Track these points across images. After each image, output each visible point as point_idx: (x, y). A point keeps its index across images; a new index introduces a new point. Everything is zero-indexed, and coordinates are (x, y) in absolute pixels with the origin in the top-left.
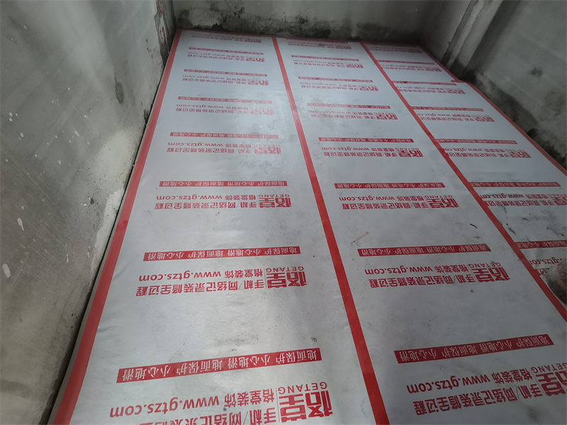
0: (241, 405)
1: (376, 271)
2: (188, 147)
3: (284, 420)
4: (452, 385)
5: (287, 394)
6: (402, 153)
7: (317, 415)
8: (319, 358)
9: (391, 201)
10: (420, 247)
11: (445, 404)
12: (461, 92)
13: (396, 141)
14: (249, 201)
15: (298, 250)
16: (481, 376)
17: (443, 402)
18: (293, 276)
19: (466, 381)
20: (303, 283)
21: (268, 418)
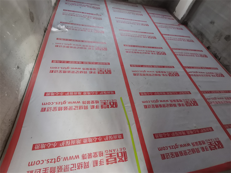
0: (89, 158)
1: (146, 102)
2: (65, 45)
3: (107, 164)
4: (176, 147)
5: (109, 153)
6: (158, 53)
7: (121, 161)
8: (123, 138)
9: (153, 73)
10: (164, 92)
11: (173, 155)
12: (182, 29)
13: (156, 48)
14: (93, 71)
15: (114, 93)
16: (187, 144)
17: (172, 154)
18: (112, 103)
19: (181, 146)
20: (116, 106)
21: (101, 163)
